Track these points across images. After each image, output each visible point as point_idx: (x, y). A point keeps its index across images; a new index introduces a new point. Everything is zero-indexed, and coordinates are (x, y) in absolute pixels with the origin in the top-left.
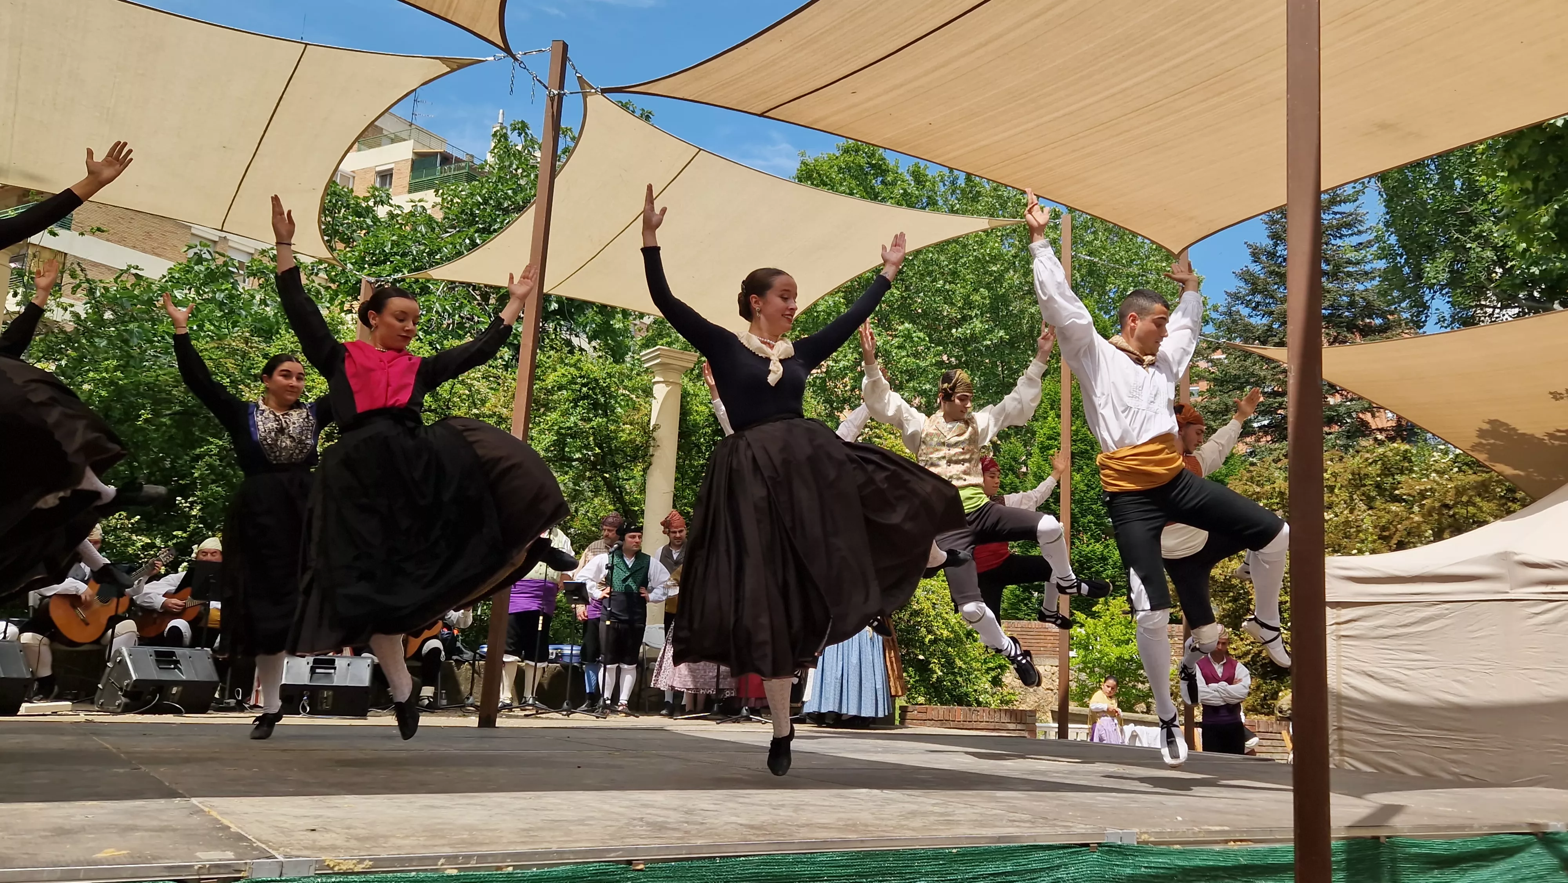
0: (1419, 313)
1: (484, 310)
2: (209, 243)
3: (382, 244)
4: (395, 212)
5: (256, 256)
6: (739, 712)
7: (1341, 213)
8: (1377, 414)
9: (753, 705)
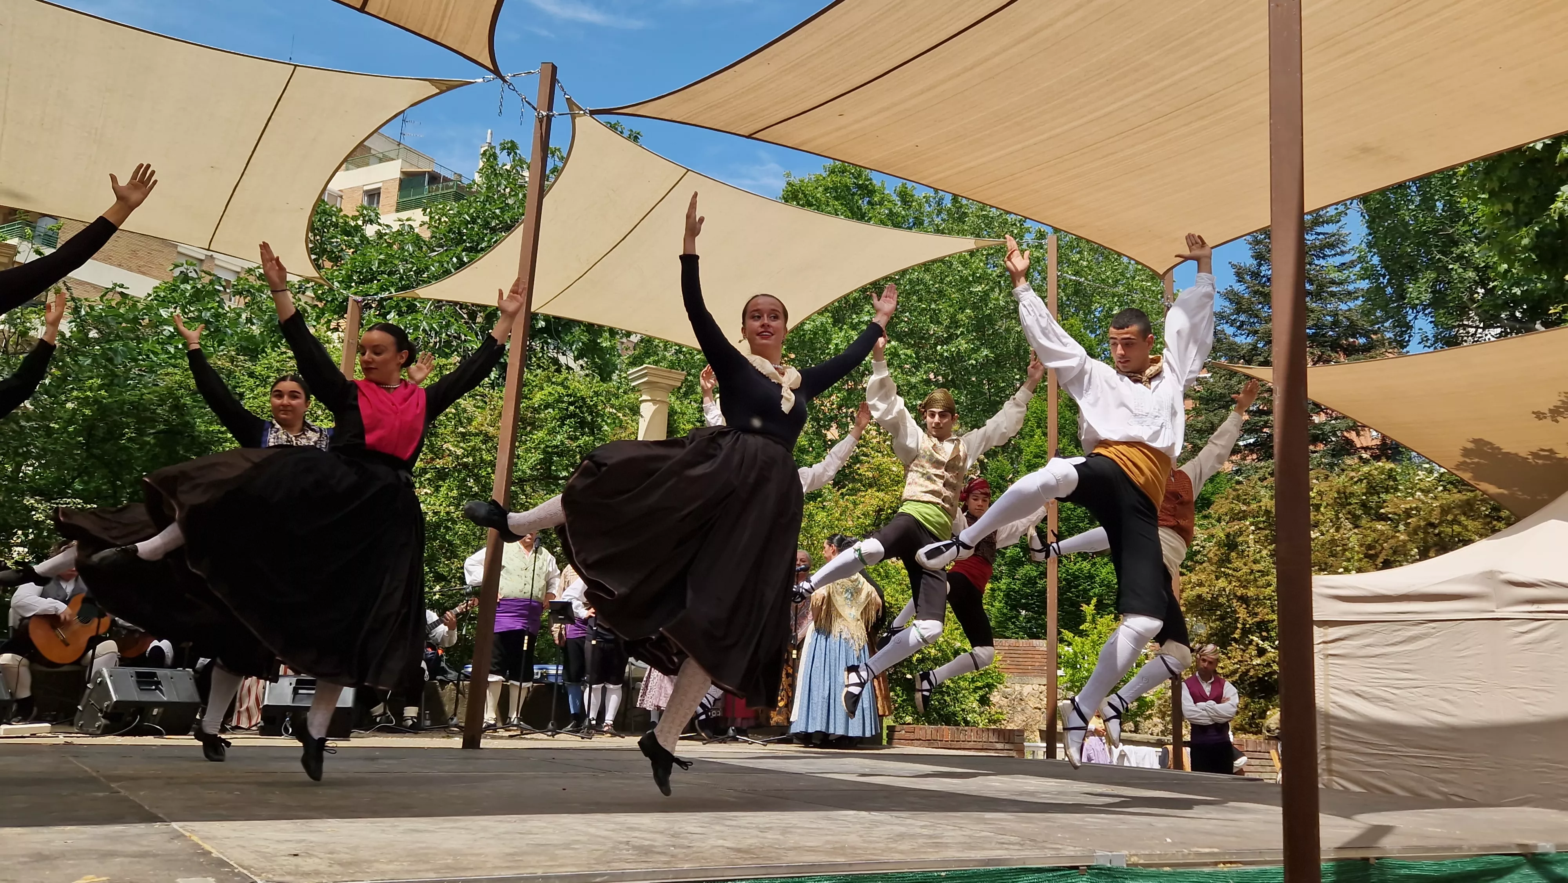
0: (1403, 333)
1: (471, 328)
2: (195, 262)
3: (370, 263)
4: (384, 232)
5: (242, 275)
6: (725, 732)
7: (1324, 234)
8: (1362, 433)
9: (739, 725)
